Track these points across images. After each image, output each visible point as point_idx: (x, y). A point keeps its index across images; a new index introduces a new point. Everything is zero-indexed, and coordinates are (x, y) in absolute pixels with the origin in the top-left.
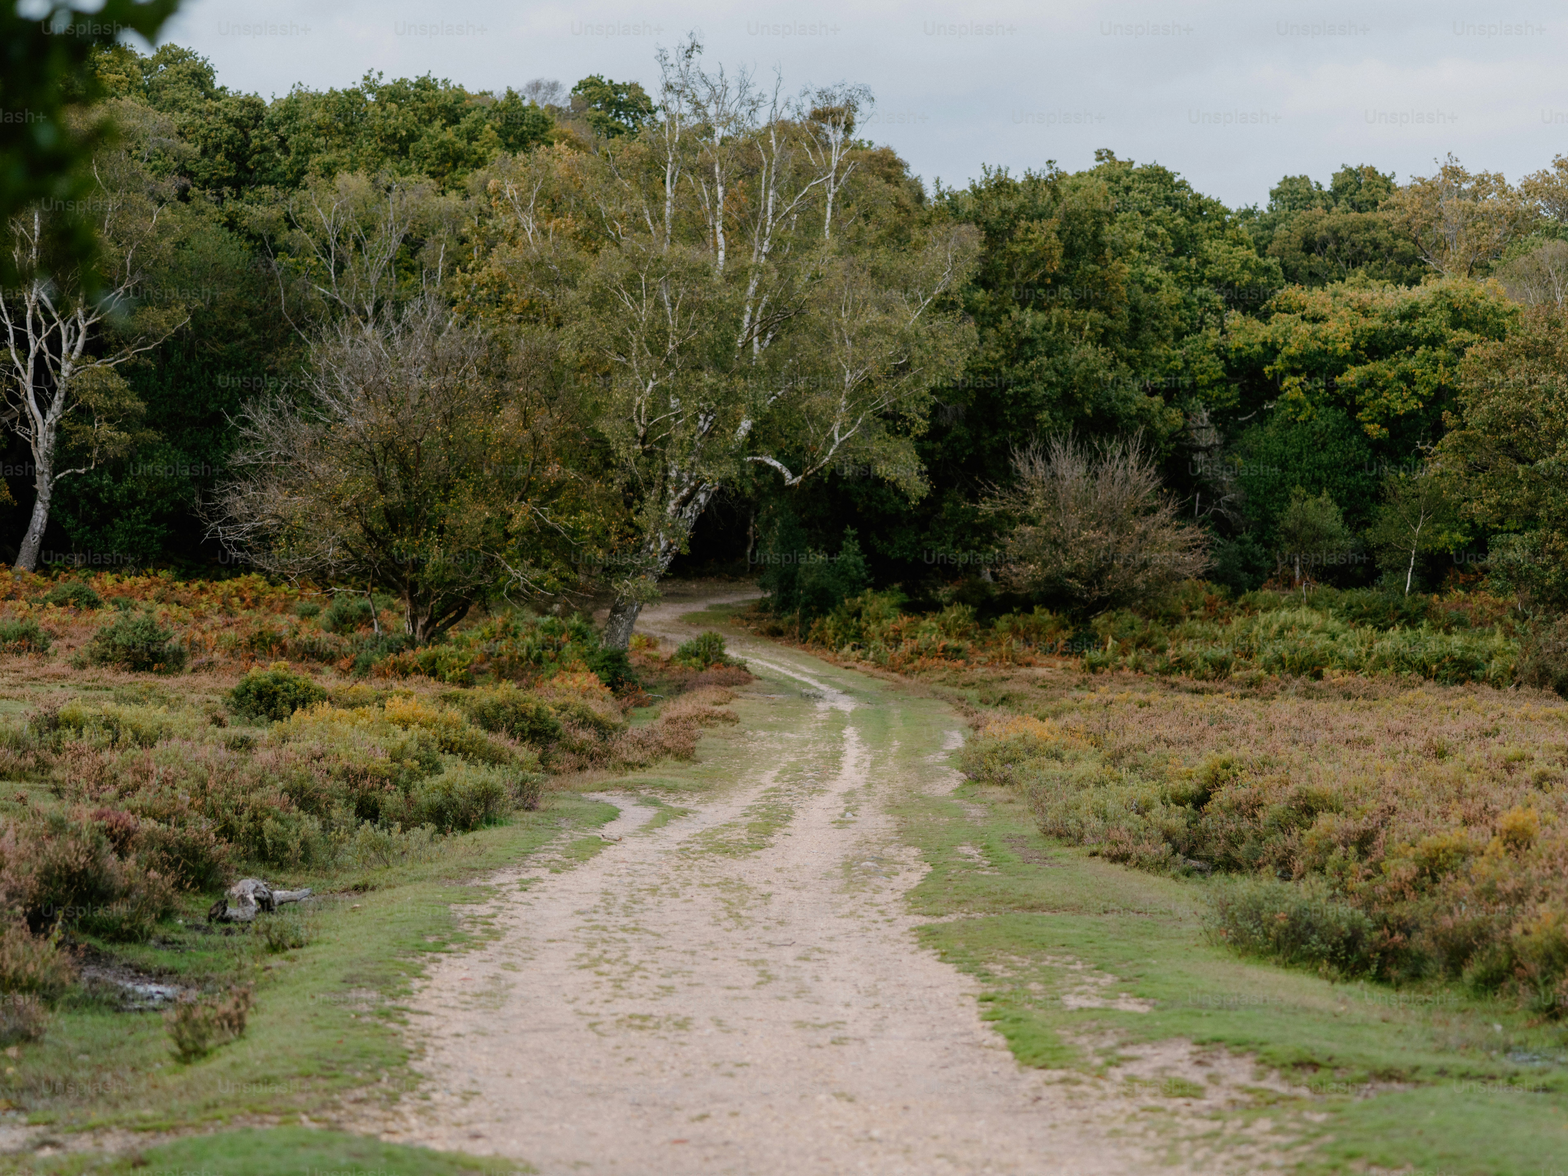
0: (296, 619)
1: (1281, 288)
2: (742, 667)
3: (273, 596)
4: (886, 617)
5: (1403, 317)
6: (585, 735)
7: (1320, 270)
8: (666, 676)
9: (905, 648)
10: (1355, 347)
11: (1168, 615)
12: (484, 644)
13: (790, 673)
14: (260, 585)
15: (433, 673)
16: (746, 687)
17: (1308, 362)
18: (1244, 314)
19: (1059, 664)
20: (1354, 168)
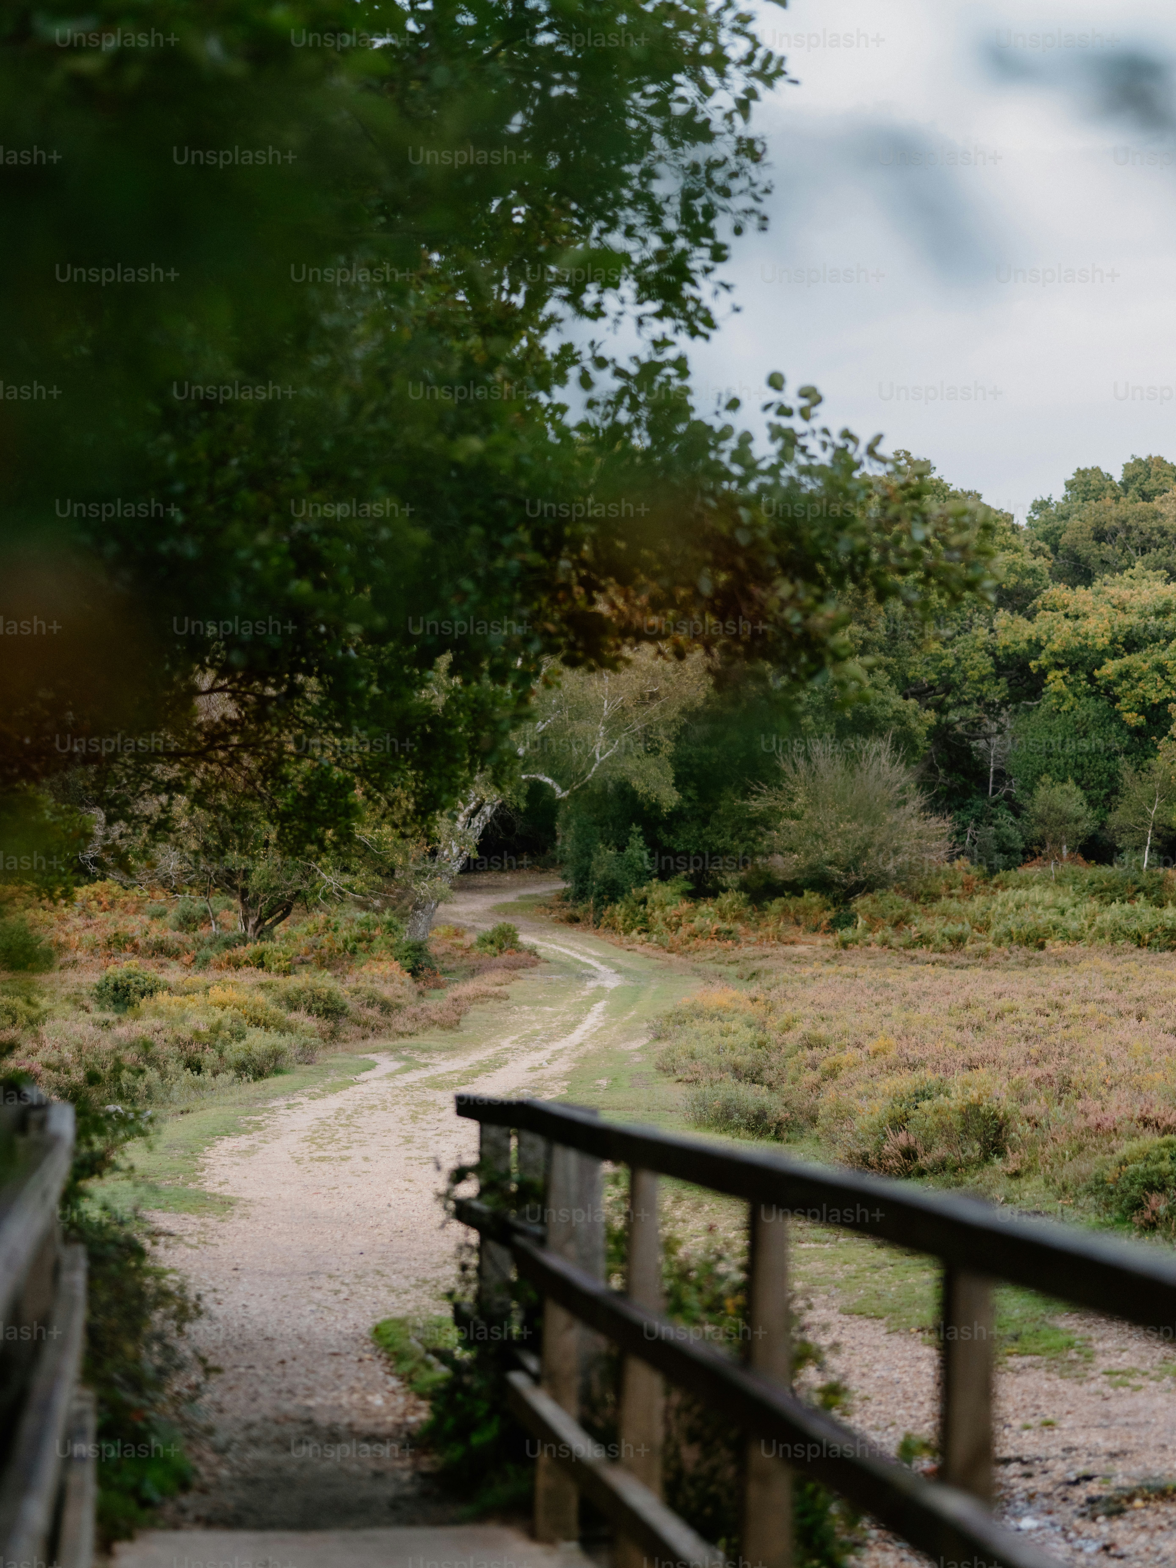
0: (146, 919)
1: (1046, 588)
2: (532, 952)
3: (127, 899)
4: (668, 904)
5: (1158, 614)
6: (372, 1013)
7: (1111, 558)
8: (465, 962)
9: (683, 932)
10: (1113, 641)
11: (929, 894)
12: (309, 939)
13: (578, 956)
14: (115, 889)
15: (261, 965)
16: (532, 970)
17: (1070, 657)
18: (1012, 613)
19: (819, 942)
20: (1144, 458)
